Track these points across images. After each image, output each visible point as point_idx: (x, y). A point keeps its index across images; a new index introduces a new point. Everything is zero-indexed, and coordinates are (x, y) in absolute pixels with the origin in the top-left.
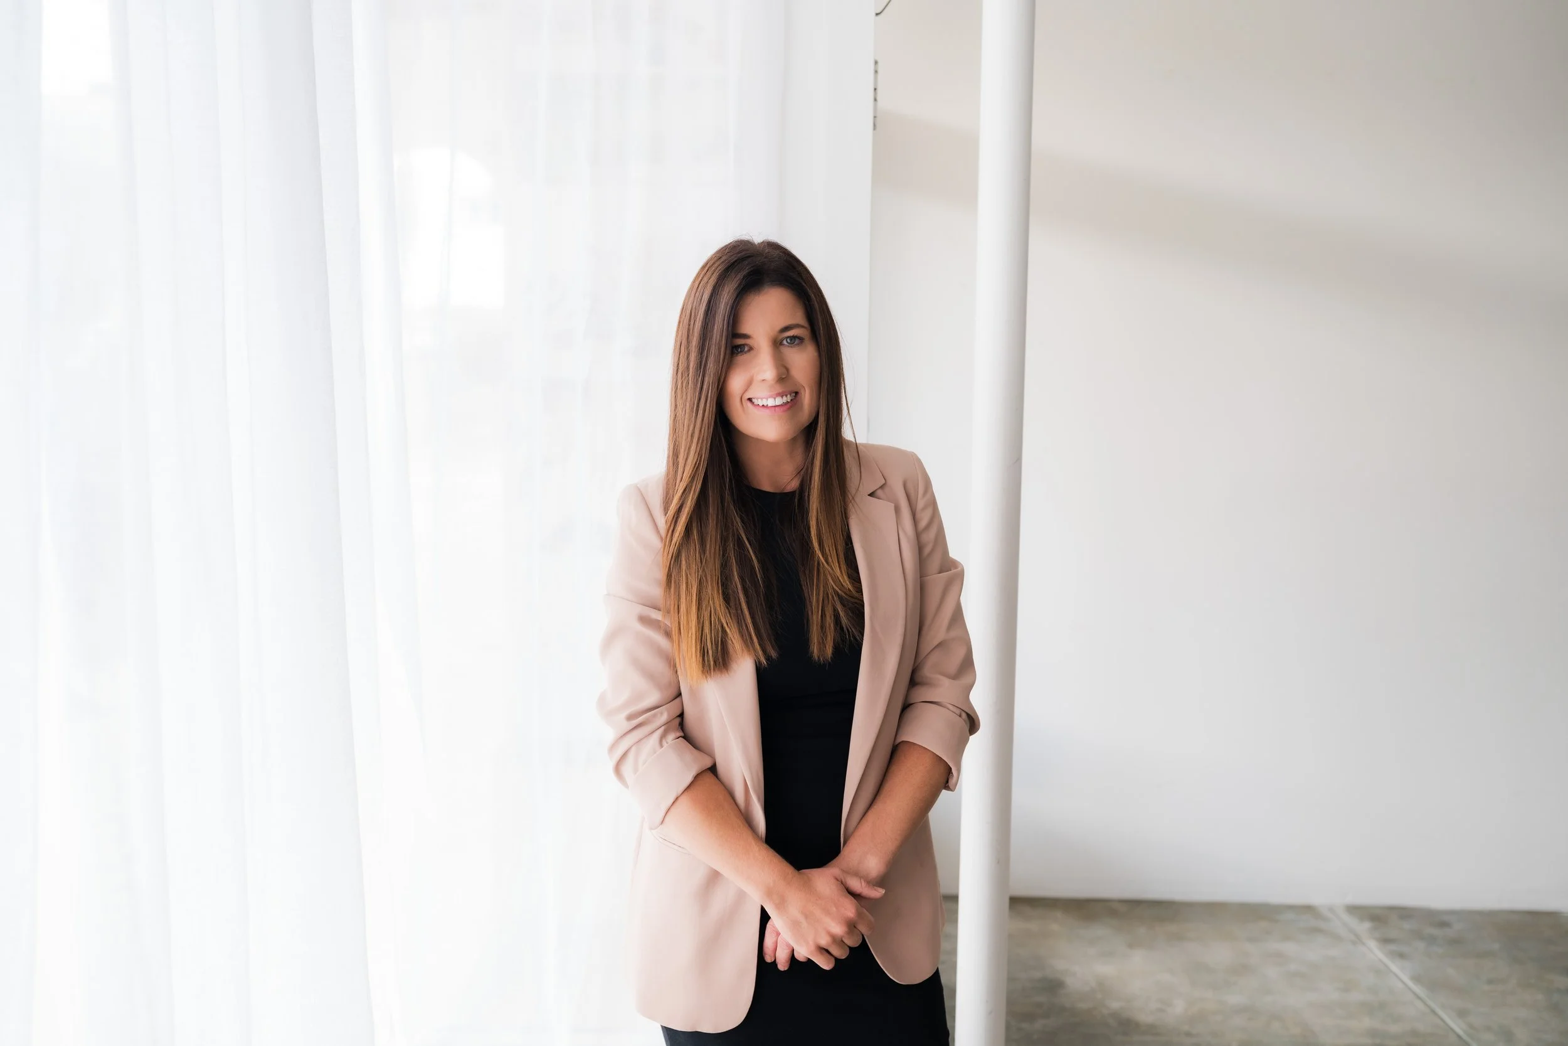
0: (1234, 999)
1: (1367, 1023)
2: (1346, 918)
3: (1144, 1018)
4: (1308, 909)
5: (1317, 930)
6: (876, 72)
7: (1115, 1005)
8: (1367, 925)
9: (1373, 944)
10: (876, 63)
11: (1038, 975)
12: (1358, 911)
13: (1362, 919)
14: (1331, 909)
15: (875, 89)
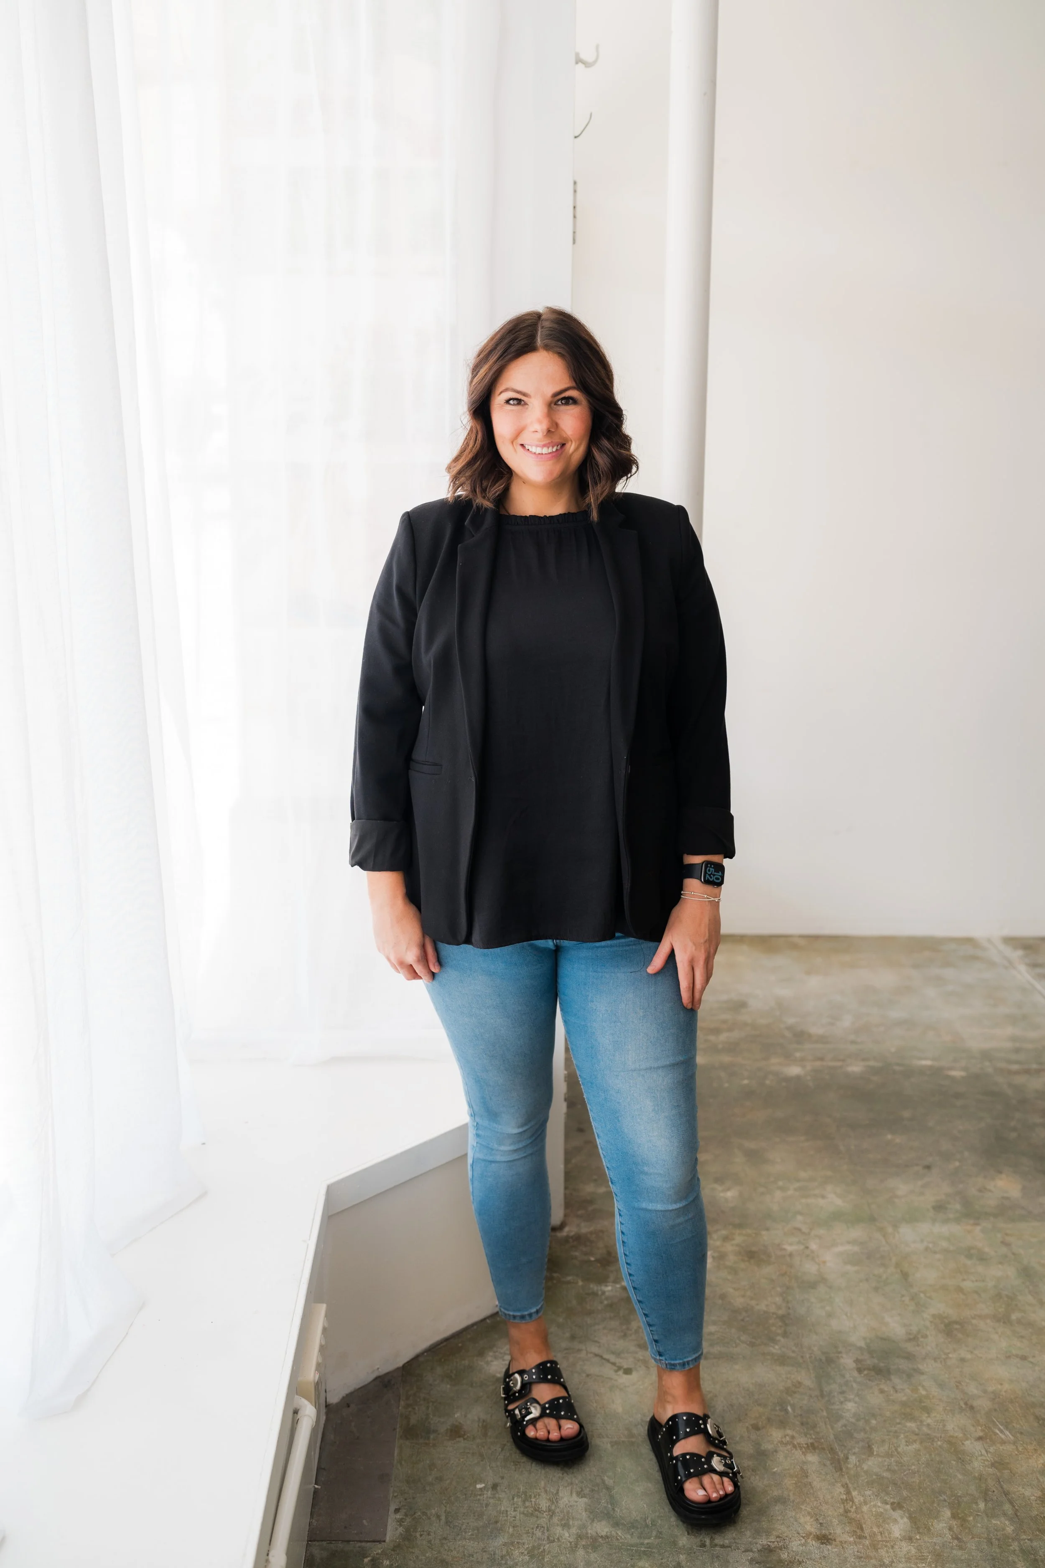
0: (895, 1014)
1: (1009, 1030)
2: (1002, 947)
3: (816, 1030)
4: (969, 941)
5: (975, 958)
6: (575, 191)
7: (791, 1021)
8: (1020, 953)
9: (1022, 968)
10: (575, 183)
11: (724, 997)
12: (1012, 941)
13: (1015, 948)
14: (989, 941)
15: (574, 207)
